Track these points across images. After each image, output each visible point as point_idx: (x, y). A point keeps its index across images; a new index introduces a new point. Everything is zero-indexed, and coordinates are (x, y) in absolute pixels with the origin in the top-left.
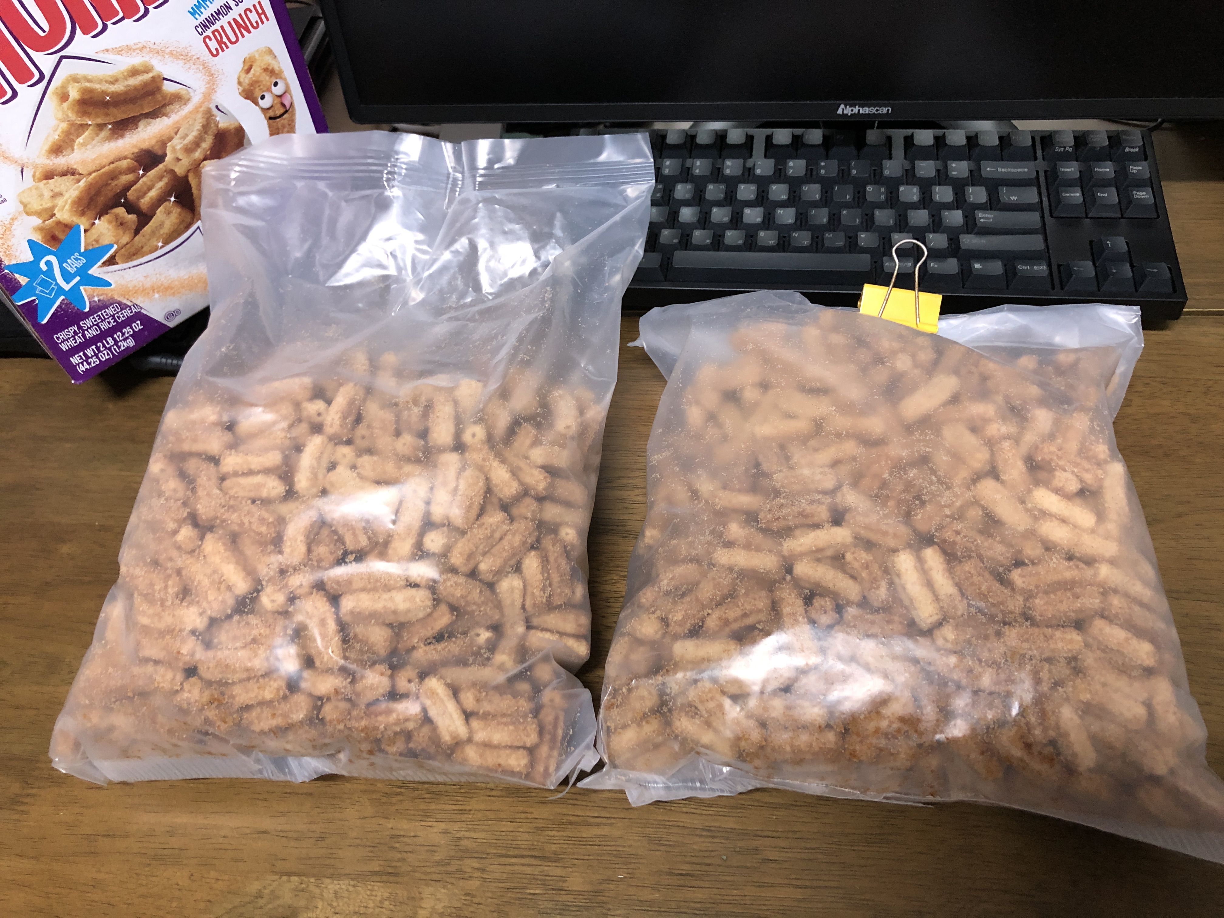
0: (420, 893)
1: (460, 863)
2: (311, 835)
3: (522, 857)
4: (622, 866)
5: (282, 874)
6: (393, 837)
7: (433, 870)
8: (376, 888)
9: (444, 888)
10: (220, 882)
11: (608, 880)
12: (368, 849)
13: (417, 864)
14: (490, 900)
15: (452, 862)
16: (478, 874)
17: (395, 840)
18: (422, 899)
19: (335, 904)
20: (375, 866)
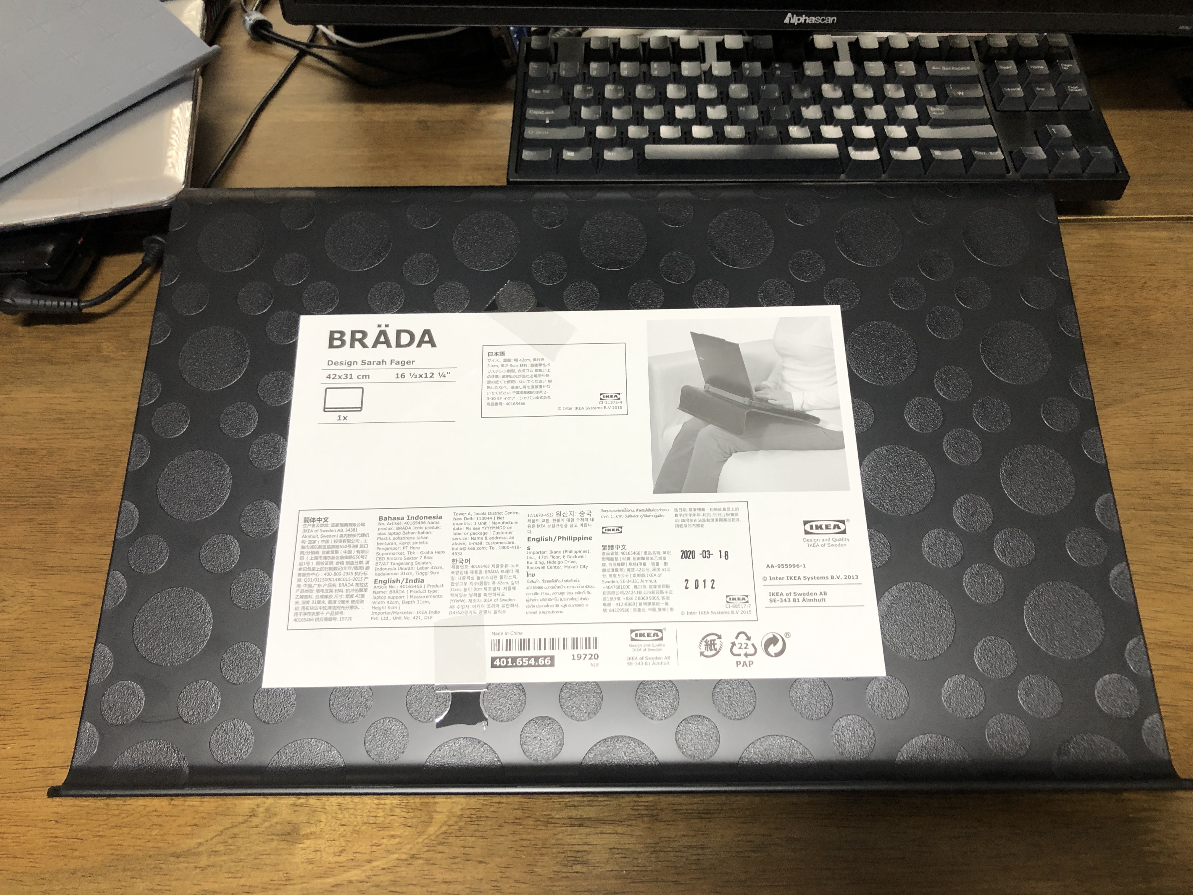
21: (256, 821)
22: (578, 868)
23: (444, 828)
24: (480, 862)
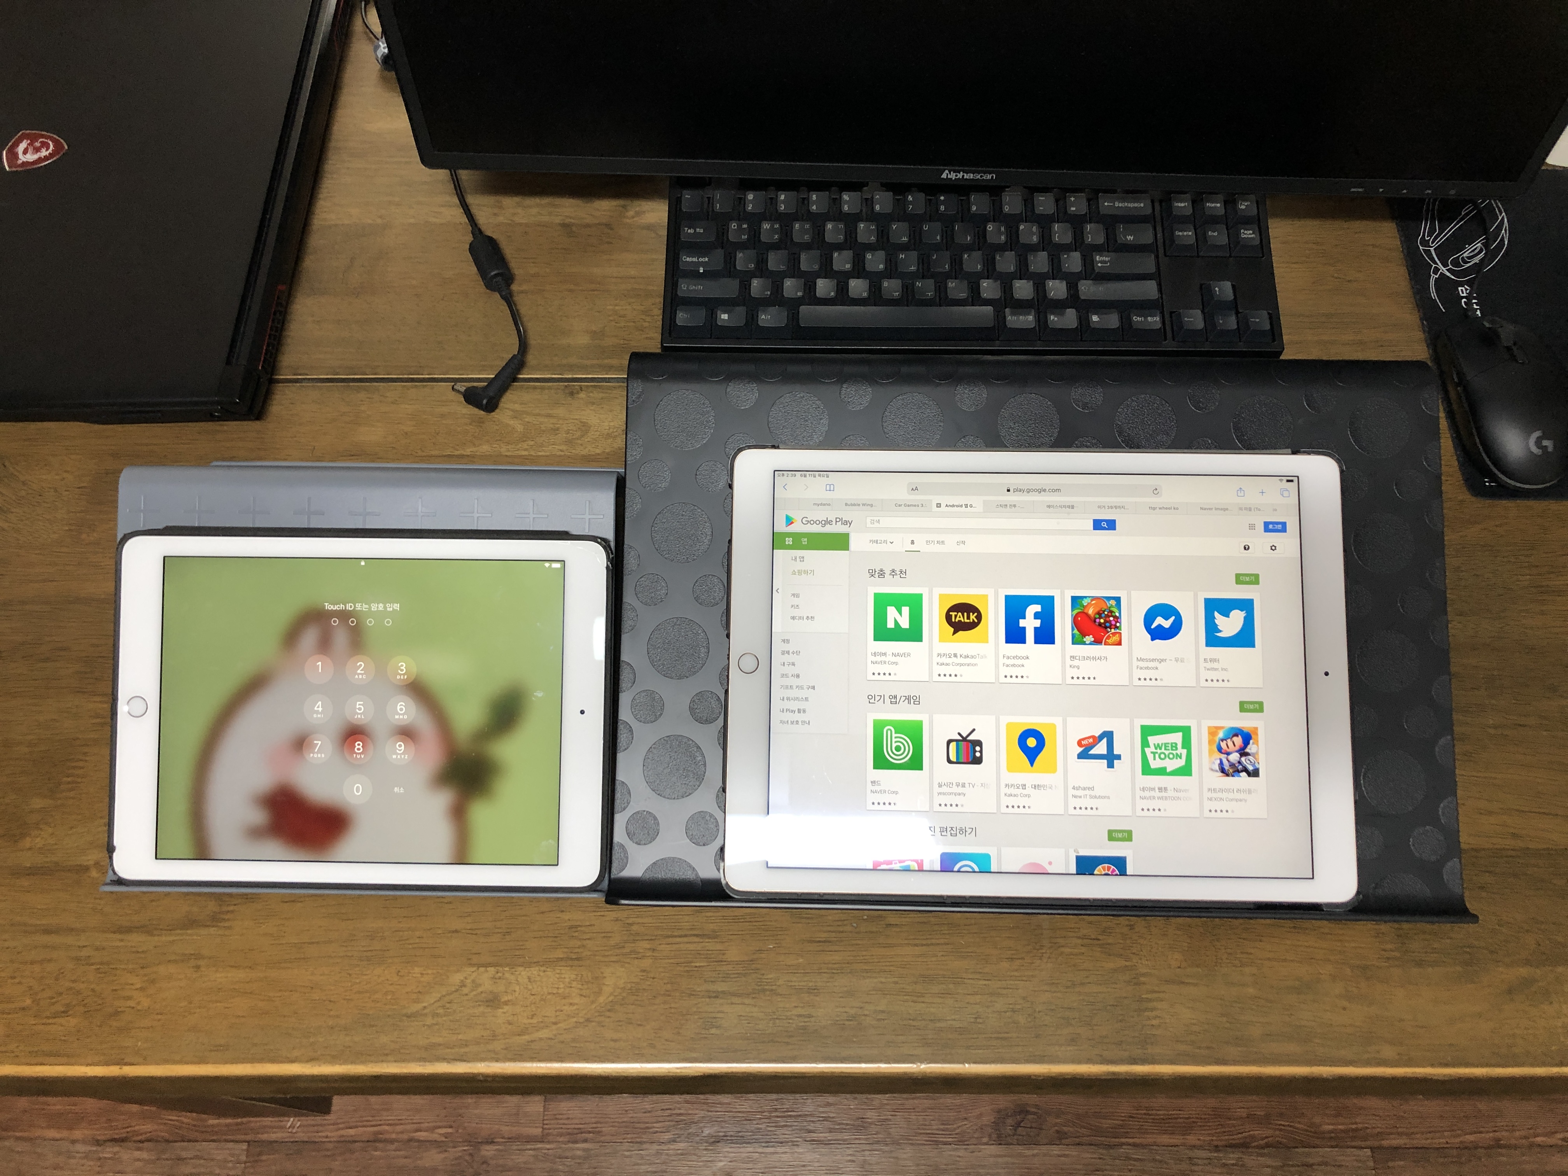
0: (602, 973)
1: (633, 945)
2: (497, 930)
3: (686, 936)
4: (771, 938)
5: (479, 966)
6: (571, 927)
7: (610, 953)
8: (563, 972)
9: (622, 966)
10: (425, 976)
11: (760, 951)
12: (551, 939)
13: (596, 949)
14: (663, 974)
15: (627, 945)
16: (649, 953)
17: (574, 930)
18: (605, 977)
19: (530, 987)
20: (559, 954)
21: (465, 990)
22: (713, 1031)
23: (611, 998)
24: (640, 1025)
